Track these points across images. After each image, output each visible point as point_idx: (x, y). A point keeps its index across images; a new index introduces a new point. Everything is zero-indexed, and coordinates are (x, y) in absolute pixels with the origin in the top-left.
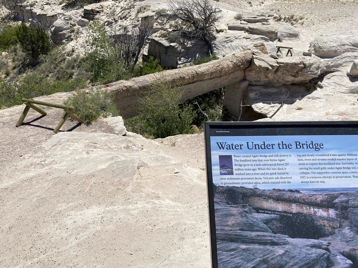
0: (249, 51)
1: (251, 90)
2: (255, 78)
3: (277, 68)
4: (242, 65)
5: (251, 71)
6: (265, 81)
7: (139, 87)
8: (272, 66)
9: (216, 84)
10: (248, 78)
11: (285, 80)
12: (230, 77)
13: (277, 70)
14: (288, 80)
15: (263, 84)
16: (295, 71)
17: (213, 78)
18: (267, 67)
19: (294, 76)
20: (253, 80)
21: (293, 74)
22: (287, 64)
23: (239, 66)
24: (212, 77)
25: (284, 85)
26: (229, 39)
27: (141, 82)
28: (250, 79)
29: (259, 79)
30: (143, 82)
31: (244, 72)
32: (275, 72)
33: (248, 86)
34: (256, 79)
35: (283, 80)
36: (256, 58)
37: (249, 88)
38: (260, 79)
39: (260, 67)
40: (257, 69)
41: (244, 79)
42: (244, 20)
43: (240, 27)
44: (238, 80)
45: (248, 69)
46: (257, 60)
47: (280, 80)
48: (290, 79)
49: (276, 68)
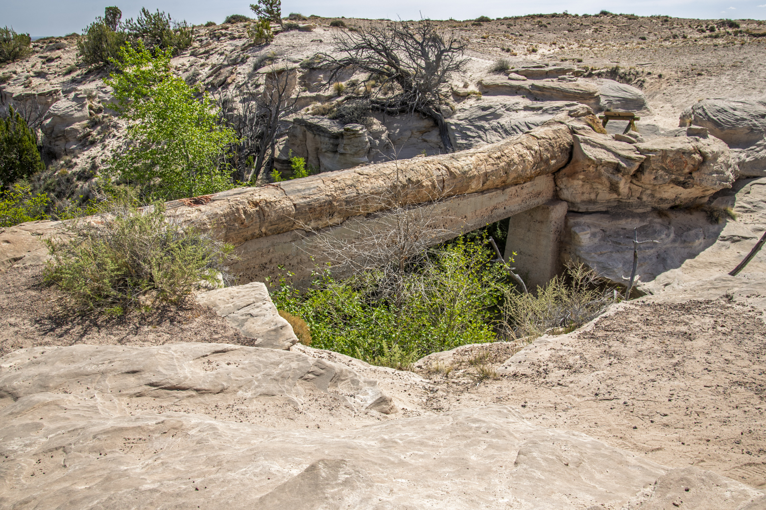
0: (563, 127)
1: (577, 224)
2: (583, 193)
3: (641, 166)
4: (552, 158)
5: (572, 175)
6: (609, 201)
7: (295, 205)
8: (628, 159)
9: (495, 208)
10: (566, 194)
11: (658, 195)
12: (525, 191)
13: (641, 169)
14: (665, 195)
15: (604, 209)
16: (687, 171)
17: (488, 190)
18: (615, 163)
19: (684, 184)
20: (578, 200)
21: (682, 179)
22: (665, 153)
23: (547, 161)
24: (485, 187)
25: (654, 209)
26: (491, 110)
27: (299, 191)
28: (570, 198)
29: (593, 196)
30: (307, 192)
31: (555, 180)
32: (635, 176)
33: (566, 217)
34: (585, 197)
35: (652, 196)
36: (586, 142)
37: (572, 221)
38: (597, 196)
39: (599, 163)
40: (591, 169)
41: (556, 198)
42: (517, 72)
43: (511, 87)
44: (540, 200)
45: (564, 171)
46: (589, 147)
47: (645, 198)
48: (671, 192)
49: (637, 164)
